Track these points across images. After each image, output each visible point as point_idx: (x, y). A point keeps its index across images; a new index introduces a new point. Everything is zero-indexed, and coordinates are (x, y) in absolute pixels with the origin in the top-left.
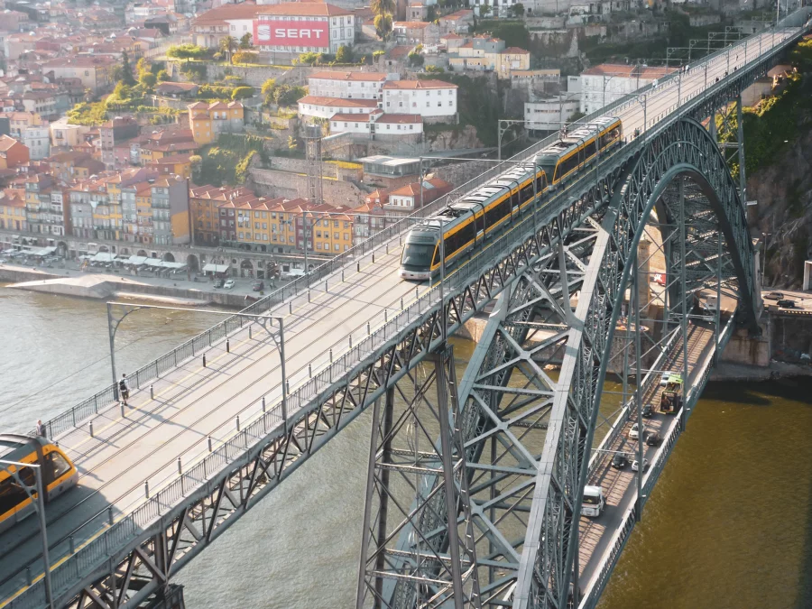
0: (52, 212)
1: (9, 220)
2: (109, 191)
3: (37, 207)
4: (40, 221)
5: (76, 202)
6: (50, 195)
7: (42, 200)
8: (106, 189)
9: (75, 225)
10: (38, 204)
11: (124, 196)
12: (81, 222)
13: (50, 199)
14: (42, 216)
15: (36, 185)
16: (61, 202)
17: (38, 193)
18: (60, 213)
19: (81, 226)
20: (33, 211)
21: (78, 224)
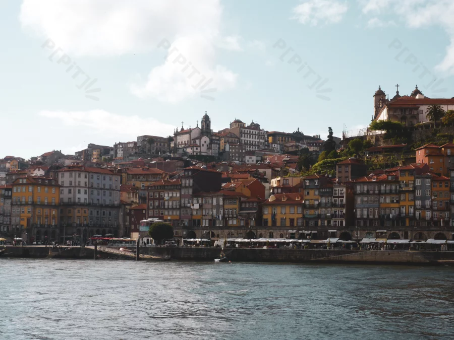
0: (334, 205)
1: (282, 219)
2: (400, 179)
3: (316, 203)
4: (319, 216)
5: (362, 194)
6: (332, 189)
7: (322, 195)
8: (397, 177)
9: (359, 216)
10: (317, 200)
11: (418, 182)
12: (365, 212)
13: (331, 194)
14: (322, 211)
15: (316, 181)
16: (344, 195)
17: (319, 189)
18: (342, 206)
19: (365, 217)
20: (312, 207)
21: (362, 215)
